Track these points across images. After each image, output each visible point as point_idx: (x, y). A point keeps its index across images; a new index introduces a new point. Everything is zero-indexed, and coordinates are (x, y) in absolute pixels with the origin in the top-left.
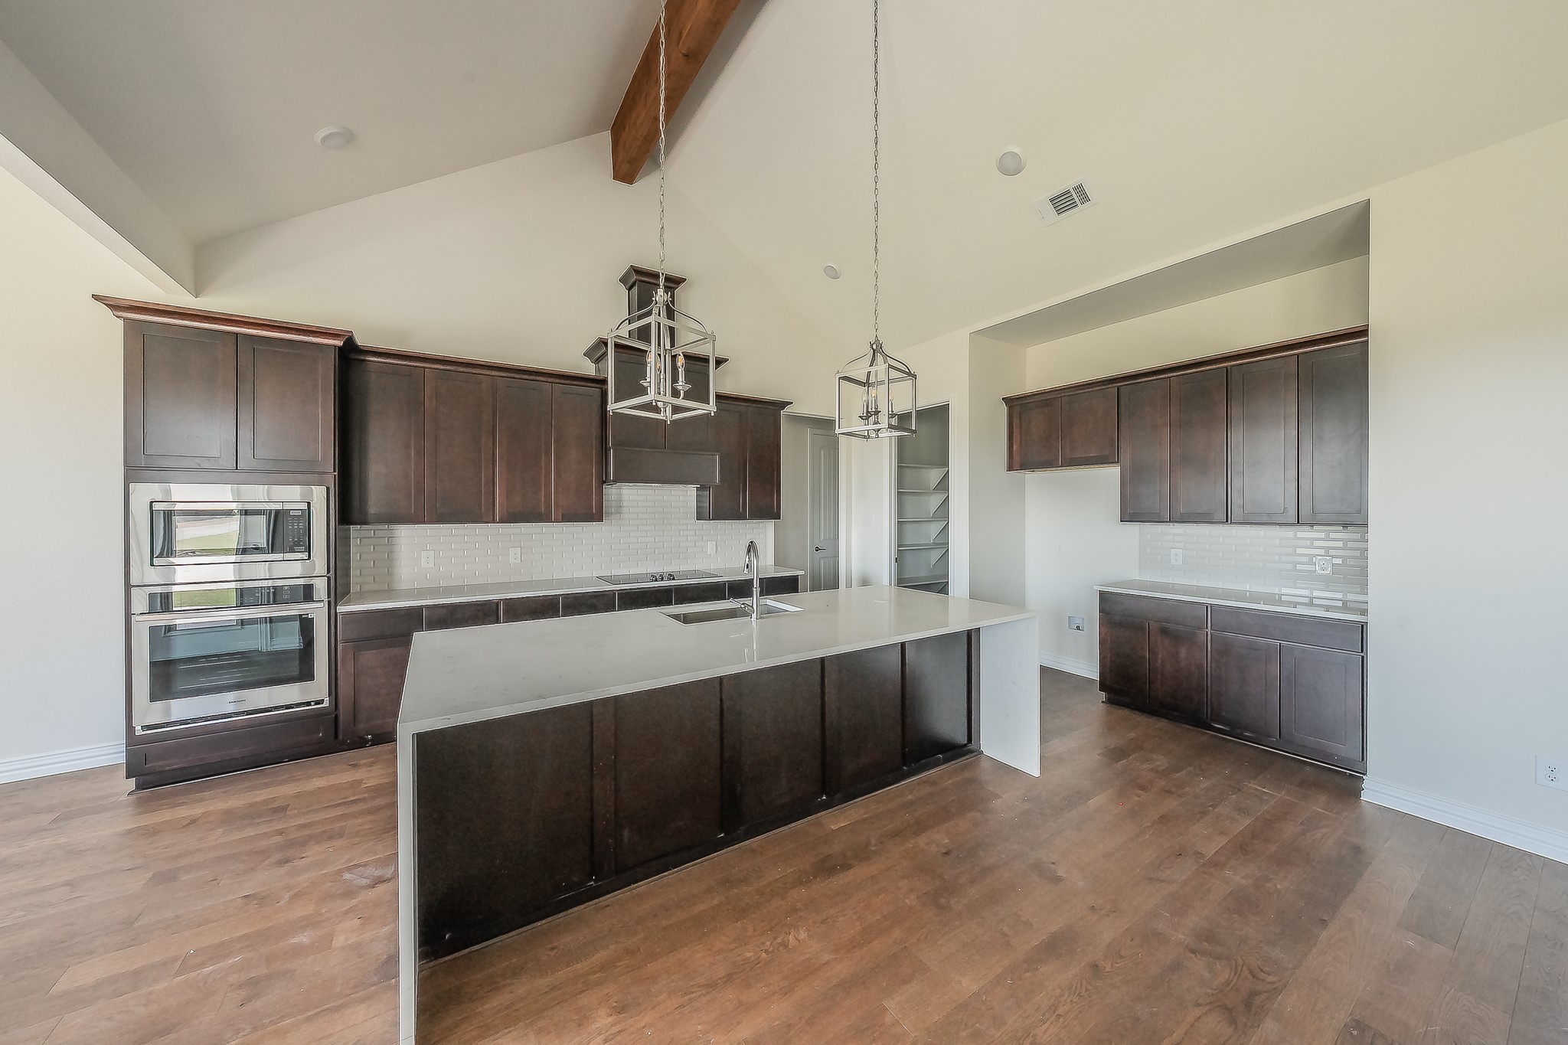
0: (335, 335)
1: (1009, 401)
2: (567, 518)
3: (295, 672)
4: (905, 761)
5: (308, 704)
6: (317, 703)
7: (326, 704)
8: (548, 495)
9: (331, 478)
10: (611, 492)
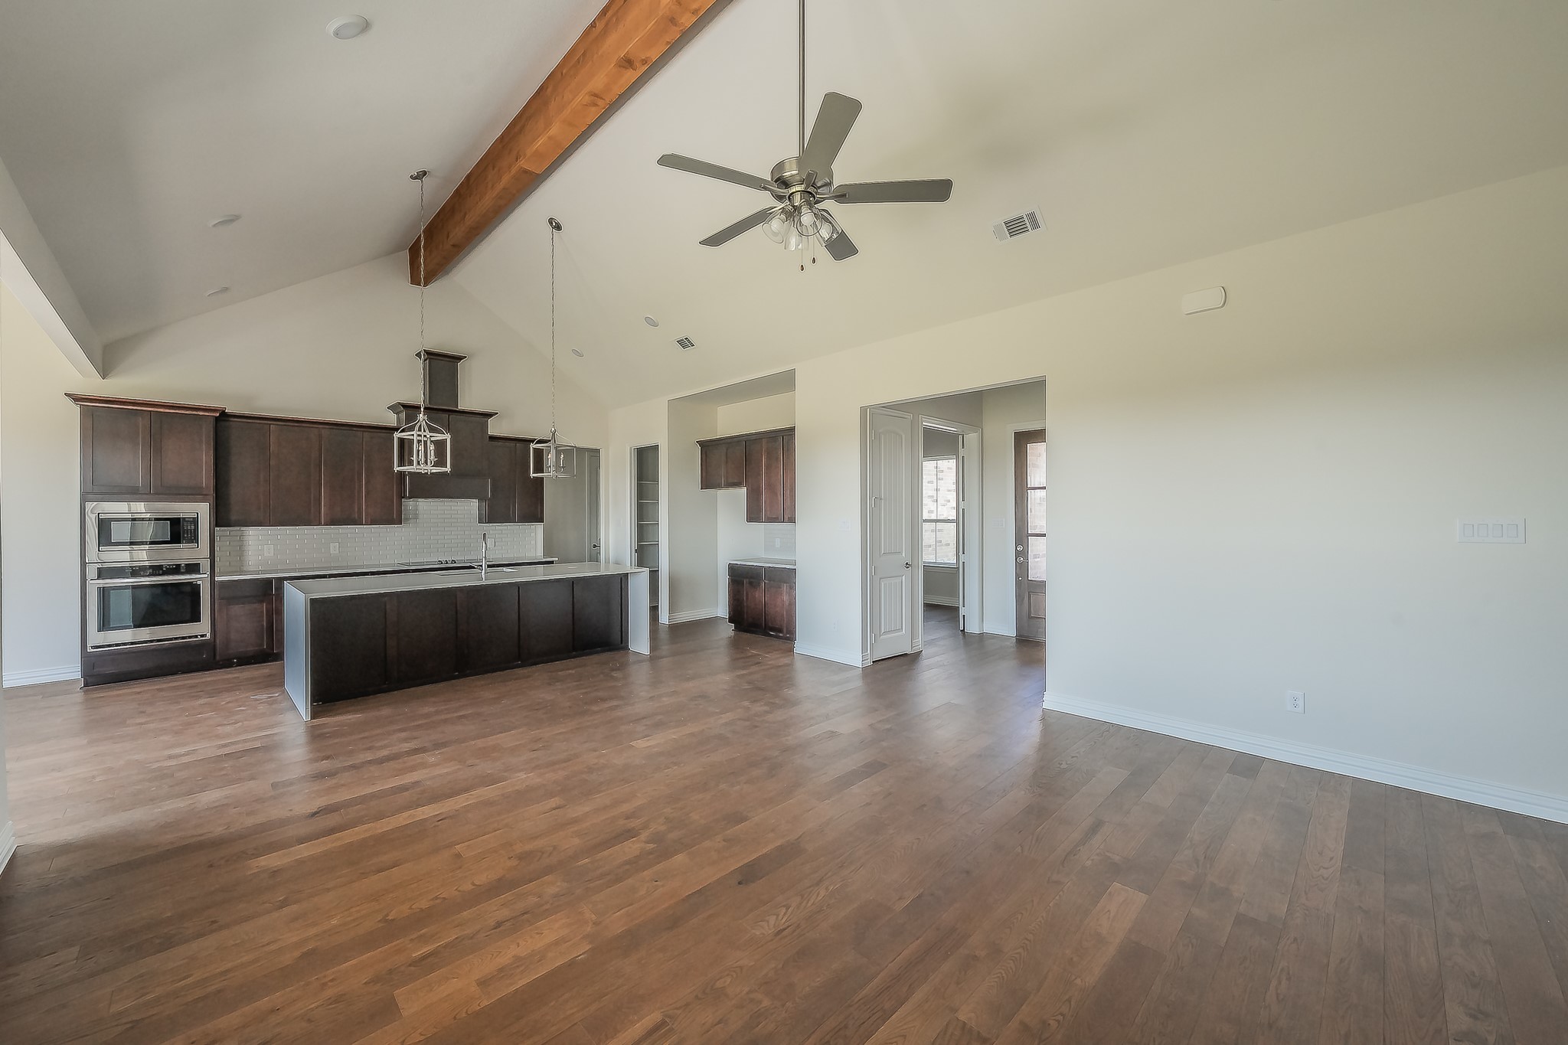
0: (215, 410)
1: (702, 444)
2: (373, 522)
3: (188, 617)
4: (574, 649)
5: (196, 636)
6: (202, 636)
7: (208, 635)
8: (360, 509)
9: (212, 498)
10: (409, 504)
